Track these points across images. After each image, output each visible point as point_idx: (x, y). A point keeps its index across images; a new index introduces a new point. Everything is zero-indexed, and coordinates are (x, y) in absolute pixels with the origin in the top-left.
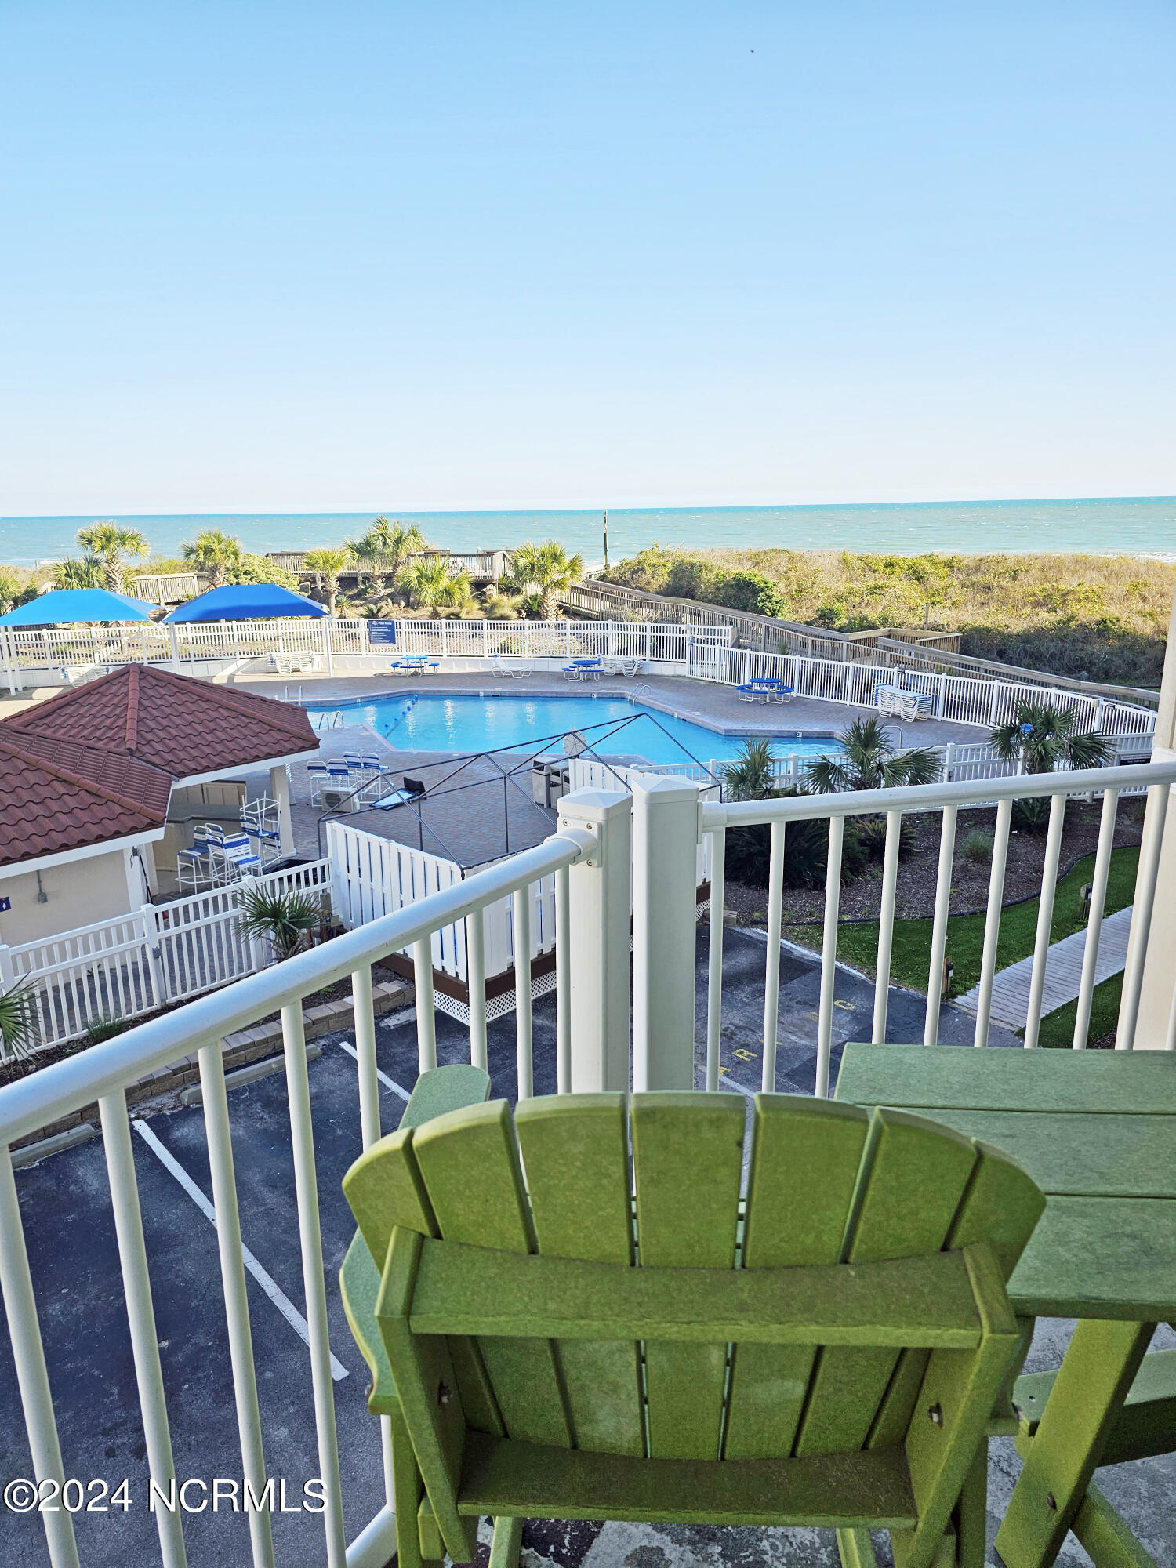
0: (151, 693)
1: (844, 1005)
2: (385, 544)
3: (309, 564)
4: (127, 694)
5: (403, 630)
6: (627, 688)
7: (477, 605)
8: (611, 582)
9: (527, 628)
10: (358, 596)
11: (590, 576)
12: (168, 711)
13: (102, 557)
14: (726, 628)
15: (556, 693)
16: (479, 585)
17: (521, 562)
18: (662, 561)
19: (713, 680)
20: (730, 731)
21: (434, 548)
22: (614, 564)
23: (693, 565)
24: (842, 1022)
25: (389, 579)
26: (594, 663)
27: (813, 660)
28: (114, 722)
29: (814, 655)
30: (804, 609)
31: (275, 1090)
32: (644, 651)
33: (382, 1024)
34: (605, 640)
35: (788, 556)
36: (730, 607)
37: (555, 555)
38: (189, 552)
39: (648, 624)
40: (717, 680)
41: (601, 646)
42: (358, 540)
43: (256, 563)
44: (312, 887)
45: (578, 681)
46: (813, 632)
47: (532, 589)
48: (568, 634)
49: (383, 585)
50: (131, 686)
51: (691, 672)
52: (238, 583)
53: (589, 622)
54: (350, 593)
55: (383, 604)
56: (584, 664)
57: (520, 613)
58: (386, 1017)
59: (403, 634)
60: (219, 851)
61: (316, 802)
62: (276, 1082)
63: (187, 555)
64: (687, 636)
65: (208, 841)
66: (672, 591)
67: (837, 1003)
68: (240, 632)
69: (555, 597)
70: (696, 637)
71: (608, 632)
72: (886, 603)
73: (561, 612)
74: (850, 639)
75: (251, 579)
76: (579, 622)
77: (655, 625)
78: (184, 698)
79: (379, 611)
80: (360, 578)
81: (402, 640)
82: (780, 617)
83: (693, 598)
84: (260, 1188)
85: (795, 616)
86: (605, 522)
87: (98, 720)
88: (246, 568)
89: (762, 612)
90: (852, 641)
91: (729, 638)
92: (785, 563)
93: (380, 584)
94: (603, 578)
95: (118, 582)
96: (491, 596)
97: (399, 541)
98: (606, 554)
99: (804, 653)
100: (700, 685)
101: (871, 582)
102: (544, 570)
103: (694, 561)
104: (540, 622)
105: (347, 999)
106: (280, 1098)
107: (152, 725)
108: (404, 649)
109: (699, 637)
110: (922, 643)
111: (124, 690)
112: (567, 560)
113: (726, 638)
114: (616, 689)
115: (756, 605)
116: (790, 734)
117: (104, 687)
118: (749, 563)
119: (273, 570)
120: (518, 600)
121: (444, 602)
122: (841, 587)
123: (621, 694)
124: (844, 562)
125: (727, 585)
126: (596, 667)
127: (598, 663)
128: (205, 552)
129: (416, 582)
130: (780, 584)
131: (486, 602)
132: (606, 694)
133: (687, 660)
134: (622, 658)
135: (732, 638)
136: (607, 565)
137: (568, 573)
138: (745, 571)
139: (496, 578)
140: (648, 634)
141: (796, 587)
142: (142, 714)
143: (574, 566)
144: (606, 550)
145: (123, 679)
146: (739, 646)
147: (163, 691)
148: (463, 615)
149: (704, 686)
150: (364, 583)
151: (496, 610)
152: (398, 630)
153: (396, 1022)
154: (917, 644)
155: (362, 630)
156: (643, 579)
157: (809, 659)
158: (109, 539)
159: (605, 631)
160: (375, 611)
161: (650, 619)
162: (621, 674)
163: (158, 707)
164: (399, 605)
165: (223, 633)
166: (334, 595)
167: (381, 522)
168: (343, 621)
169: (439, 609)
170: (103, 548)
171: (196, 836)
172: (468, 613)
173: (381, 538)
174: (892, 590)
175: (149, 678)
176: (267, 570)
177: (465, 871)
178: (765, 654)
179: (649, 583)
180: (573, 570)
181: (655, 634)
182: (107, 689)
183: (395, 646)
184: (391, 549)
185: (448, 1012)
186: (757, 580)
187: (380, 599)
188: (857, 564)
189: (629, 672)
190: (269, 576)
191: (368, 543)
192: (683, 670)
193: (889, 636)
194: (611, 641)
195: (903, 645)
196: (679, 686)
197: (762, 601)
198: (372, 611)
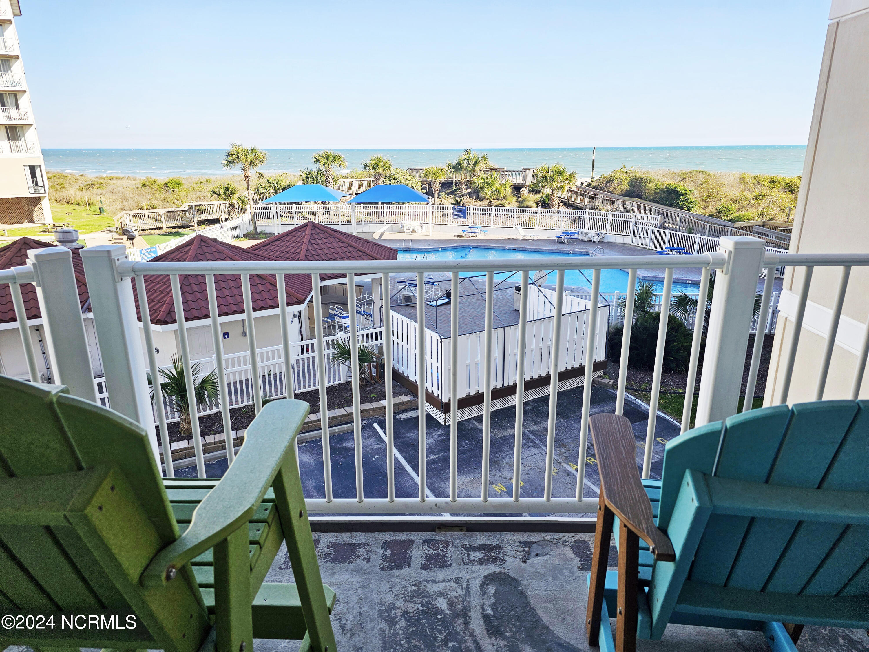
0: (316, 236)
1: (663, 441)
2: (468, 164)
3: (426, 175)
4: (304, 237)
5: (471, 212)
6: (592, 249)
7: (515, 199)
8: (594, 188)
9: (539, 213)
10: (453, 193)
11: (582, 184)
12: (323, 246)
13: (324, 168)
14: (657, 216)
15: (549, 250)
16: (517, 188)
17: (540, 175)
18: (625, 176)
19: (645, 247)
20: (646, 277)
21: (496, 167)
22: (597, 177)
23: (642, 179)
24: (658, 450)
25: (468, 184)
26: (574, 234)
27: (709, 238)
28: (296, 250)
29: (709, 235)
30: (710, 207)
31: (334, 443)
32: (606, 228)
33: (398, 417)
34: (584, 221)
35: (705, 175)
36: (663, 205)
37: (560, 171)
38: (366, 167)
39: (610, 212)
40: (648, 247)
41: (581, 224)
42: (454, 162)
43: (401, 173)
44: (375, 342)
45: (564, 243)
46: (712, 221)
47: (547, 191)
48: (562, 217)
49: (465, 187)
50: (307, 233)
51: (633, 242)
52: (390, 184)
53: (577, 210)
54: (449, 191)
55: (464, 197)
56: (568, 234)
57: (537, 203)
58: (400, 414)
59: (471, 214)
60: (340, 320)
61: (400, 300)
62: (336, 439)
63: (365, 168)
64: (633, 221)
65: (335, 315)
66: (628, 194)
67: (658, 439)
68: (387, 210)
69: (558, 195)
70: (638, 221)
71: (586, 216)
72: (766, 205)
73: (562, 204)
74: (735, 226)
75: (397, 182)
76: (572, 210)
77: (614, 213)
78: (332, 240)
79: (461, 201)
80: (454, 184)
81: (470, 217)
82: (693, 212)
83: (641, 198)
84: (312, 490)
85: (704, 211)
86: (594, 153)
87: (289, 249)
88: (395, 176)
89: (682, 208)
90: (735, 228)
91: (658, 222)
92: (702, 179)
93: (464, 187)
94: (589, 185)
95: (331, 181)
96: (523, 194)
97: (476, 163)
98: (593, 171)
99: (703, 233)
100: (637, 250)
101: (758, 192)
102: (553, 179)
103: (643, 176)
104: (549, 210)
105: (382, 402)
106: (336, 447)
107: (313, 253)
108: (470, 223)
109: (640, 221)
110: (782, 231)
111: (303, 234)
112: (567, 175)
113: (657, 222)
114: (585, 249)
115: (678, 204)
116: (683, 281)
117: (294, 233)
118: (679, 178)
119: (409, 177)
120: (538, 197)
121: (496, 196)
122: (736, 194)
123: (587, 252)
124: (743, 180)
125: (661, 191)
126: (576, 236)
127: (578, 234)
128: (373, 167)
129: (481, 186)
130: (695, 191)
131: (520, 197)
132: (578, 252)
133: (631, 235)
134: (593, 231)
135: (660, 222)
136: (593, 178)
137: (567, 182)
138: (674, 183)
139: (527, 184)
140: (610, 218)
141: (706, 194)
142: (310, 247)
143: (571, 178)
144: (593, 169)
145: (304, 229)
146: (664, 228)
147: (322, 236)
148: (506, 205)
149: (639, 250)
150: (456, 186)
151: (525, 203)
152: (468, 212)
153: (405, 417)
154: (778, 231)
155: (450, 211)
156: (612, 186)
157: (706, 237)
158: (327, 158)
159: (584, 216)
160: (459, 201)
161: (612, 210)
162: (591, 241)
163: (318, 244)
164: (473, 198)
165: (379, 210)
166: (437, 192)
167: (467, 152)
168: (441, 206)
169: (493, 201)
170: (324, 164)
171: (330, 311)
172: (509, 203)
173: (466, 161)
174: (771, 197)
175: (316, 229)
176: (405, 177)
177: (443, 340)
178: (679, 233)
179: (615, 189)
180: (570, 180)
181: (614, 218)
182: (296, 233)
183: (466, 220)
184: (471, 168)
185: (433, 415)
186: (680, 189)
187: (463, 195)
188: (751, 181)
189: (596, 240)
190: (407, 181)
191: (459, 164)
192: (628, 240)
193: (763, 226)
194: (587, 222)
195: (769, 231)
196: (624, 250)
197: (681, 201)
198: (457, 201)
